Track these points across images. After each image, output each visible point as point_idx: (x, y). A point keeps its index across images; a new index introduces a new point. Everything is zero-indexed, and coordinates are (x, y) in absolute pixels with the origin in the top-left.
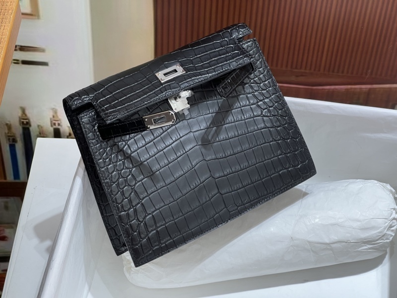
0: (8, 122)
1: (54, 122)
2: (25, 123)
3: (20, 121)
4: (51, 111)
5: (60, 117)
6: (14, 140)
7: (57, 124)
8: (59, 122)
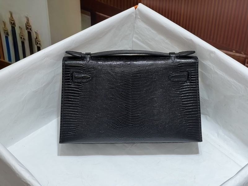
0: (4, 21)
1: (28, 26)
2: (12, 23)
3: (10, 21)
4: (26, 18)
5: (30, 24)
6: (7, 34)
7: (29, 29)
8: (30, 27)
